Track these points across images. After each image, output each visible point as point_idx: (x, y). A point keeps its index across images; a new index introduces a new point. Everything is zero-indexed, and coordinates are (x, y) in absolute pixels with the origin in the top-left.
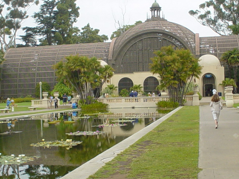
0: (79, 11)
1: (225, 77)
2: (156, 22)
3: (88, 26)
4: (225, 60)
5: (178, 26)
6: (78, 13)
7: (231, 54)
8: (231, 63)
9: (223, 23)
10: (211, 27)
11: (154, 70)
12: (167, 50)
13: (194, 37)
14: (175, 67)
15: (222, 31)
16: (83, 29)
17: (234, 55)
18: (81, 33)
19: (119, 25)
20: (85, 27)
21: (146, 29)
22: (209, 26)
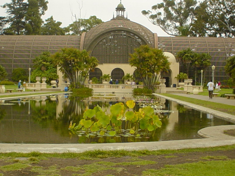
0: (47, 5)
1: (180, 72)
2: (121, 21)
3: (52, 18)
4: (180, 57)
5: (140, 25)
6: (47, 6)
7: (185, 53)
8: (184, 60)
9: (171, 24)
10: (161, 27)
11: (133, 64)
12: (145, 48)
13: (153, 36)
14: (151, 62)
15: (169, 31)
16: (46, 21)
17: (188, 54)
18: (45, 24)
19: (76, 19)
20: (48, 19)
21: (113, 27)
22: (159, 25)
